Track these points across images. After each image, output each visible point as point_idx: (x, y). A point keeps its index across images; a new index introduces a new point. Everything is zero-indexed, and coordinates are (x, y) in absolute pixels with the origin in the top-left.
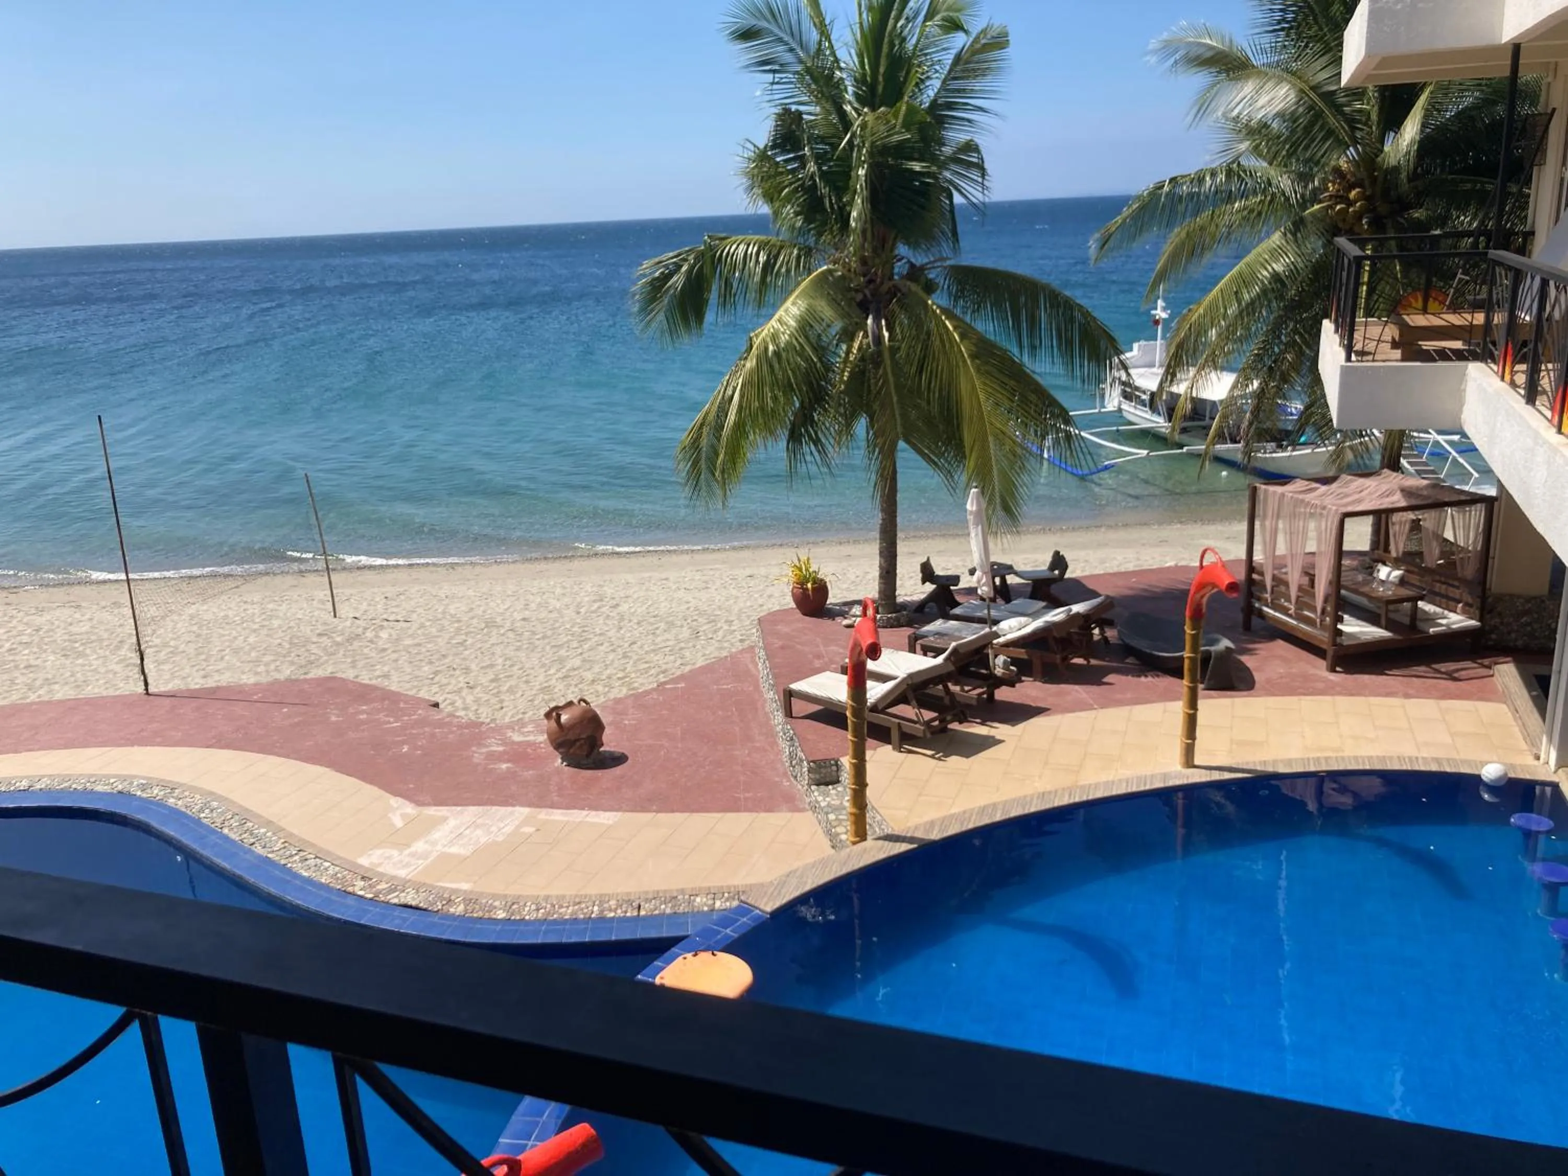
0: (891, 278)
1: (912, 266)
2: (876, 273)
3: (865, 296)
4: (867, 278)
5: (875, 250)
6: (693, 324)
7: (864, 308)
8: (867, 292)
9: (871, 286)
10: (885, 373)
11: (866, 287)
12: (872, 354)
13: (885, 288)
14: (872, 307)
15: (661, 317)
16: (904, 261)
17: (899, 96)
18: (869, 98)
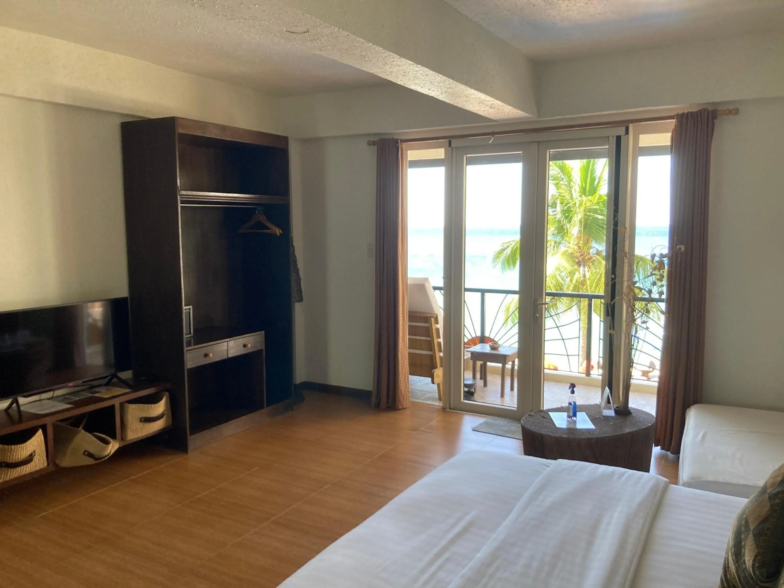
0: (589, 254)
1: (598, 250)
2: (584, 252)
3: (579, 260)
4: (581, 254)
5: (584, 244)
6: (512, 267)
7: (579, 264)
8: (580, 258)
9: (582, 257)
10: (587, 287)
11: (580, 257)
12: (581, 281)
13: (587, 257)
14: (582, 264)
15: (500, 264)
16: (595, 248)
17: (595, 192)
18: (583, 192)
